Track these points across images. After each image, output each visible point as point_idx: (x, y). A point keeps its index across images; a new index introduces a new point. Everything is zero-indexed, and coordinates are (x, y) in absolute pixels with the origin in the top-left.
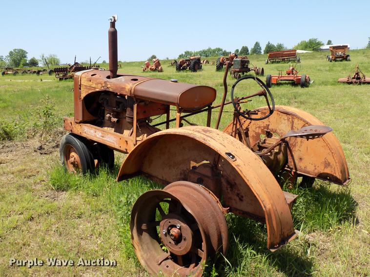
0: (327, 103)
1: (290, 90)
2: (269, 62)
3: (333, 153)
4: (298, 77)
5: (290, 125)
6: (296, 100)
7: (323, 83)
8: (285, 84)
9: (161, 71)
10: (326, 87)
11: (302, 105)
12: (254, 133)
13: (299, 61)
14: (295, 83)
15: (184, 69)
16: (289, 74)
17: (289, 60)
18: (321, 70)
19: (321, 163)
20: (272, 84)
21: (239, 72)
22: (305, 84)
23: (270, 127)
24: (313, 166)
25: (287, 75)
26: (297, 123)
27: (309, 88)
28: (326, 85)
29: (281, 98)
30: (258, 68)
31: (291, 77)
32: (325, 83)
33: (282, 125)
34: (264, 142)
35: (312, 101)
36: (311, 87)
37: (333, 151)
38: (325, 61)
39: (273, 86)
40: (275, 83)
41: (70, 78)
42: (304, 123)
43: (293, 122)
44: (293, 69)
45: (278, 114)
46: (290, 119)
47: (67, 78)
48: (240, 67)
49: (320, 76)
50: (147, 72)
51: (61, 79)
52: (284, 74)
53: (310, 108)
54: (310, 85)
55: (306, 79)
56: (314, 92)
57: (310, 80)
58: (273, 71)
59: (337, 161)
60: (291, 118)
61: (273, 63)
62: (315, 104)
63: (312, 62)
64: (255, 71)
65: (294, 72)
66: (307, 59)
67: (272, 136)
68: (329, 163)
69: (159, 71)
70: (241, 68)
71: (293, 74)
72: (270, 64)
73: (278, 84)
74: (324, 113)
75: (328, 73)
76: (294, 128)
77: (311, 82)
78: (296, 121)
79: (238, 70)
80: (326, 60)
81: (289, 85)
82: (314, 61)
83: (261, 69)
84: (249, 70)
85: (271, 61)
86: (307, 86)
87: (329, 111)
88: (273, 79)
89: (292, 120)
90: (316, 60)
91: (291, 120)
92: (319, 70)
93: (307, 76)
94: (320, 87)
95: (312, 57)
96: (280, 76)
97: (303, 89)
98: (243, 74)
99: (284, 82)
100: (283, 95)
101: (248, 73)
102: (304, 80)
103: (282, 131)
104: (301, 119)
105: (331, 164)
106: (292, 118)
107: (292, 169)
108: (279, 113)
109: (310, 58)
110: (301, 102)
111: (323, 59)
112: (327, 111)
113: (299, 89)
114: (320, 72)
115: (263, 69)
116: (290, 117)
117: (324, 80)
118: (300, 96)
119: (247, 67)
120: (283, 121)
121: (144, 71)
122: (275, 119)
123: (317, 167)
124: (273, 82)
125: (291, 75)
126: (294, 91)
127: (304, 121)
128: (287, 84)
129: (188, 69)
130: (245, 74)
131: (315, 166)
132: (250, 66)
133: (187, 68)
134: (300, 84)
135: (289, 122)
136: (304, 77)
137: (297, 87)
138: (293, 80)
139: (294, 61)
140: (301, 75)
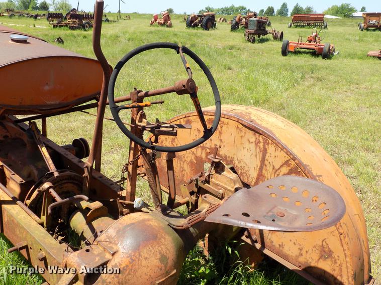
0: (350, 82)
1: (308, 61)
2: (292, 25)
3: (341, 234)
4: (320, 46)
5: (260, 156)
6: (313, 75)
7: (349, 55)
8: (305, 52)
9: (170, 26)
10: (352, 60)
11: (319, 83)
12: (193, 157)
13: (326, 27)
14: (315, 53)
15: (196, 26)
16: (310, 41)
17: (315, 26)
18: (350, 40)
19: (315, 247)
20: (289, 51)
21: (254, 34)
22: (327, 54)
23: (222, 152)
24: (297, 247)
25: (308, 43)
26: (273, 156)
27: (332, 61)
28: (352, 58)
29: (293, 72)
30: (276, 32)
31: (312, 46)
32: (352, 56)
33: (245, 152)
34: (207, 181)
35: (332, 78)
36: (334, 59)
37: (341, 231)
38: (356, 30)
39: (290, 54)
40: (293, 51)
41: (65, 26)
42: (287, 158)
43: (265, 151)
44: (316, 36)
45: (238, 128)
46: (259, 142)
47: (62, 26)
48: (255, 28)
49: (347, 47)
50: (154, 26)
51: (55, 26)
52: (305, 40)
53: (327, 88)
54: (333, 57)
55: (329, 50)
56: (337, 66)
57: (334, 51)
58: (294, 36)
59: (348, 253)
60: (261, 140)
61: (296, 26)
62: (335, 82)
63: (341, 29)
64: (273, 34)
65: (317, 39)
66: (335, 26)
67: (223, 170)
68: (330, 251)
69: (167, 26)
70: (257, 30)
71: (315, 42)
72: (293, 28)
73: (296, 53)
74: (344, 96)
75: (357, 43)
76: (266, 163)
77: (336, 53)
78: (271, 149)
79: (253, 31)
80: (357, 28)
81: (308, 55)
82: (342, 28)
83: (280, 32)
84: (266, 33)
85: (295, 24)
86: (330, 58)
87: (352, 94)
88: (291, 46)
89: (264, 147)
90: (346, 28)
91: (261, 145)
92: (347, 39)
93: (332, 45)
94: (345, 60)
95: (342, 24)
96: (300, 42)
97: (324, 61)
98: (259, 37)
99: (304, 50)
100: (298, 68)
101: (265, 37)
102: (327, 50)
103: (243, 165)
104: (283, 148)
105: (335, 255)
106: (265, 143)
107: (255, 242)
108: (241, 126)
109: (339, 25)
110: (318, 78)
111: (354, 27)
112: (349, 94)
113: (319, 61)
114: (348, 41)
115: (282, 33)
116: (261, 138)
117: (352, 52)
118: (319, 70)
119: (264, 30)
120: (247, 145)
121: (151, 24)
122: (233, 136)
123: (304, 252)
124: (291, 49)
125: (313, 43)
126: (314, 62)
127: (288, 153)
128: (307, 53)
129: (200, 26)
130: (261, 36)
131: (301, 249)
132: (268, 29)
133: (198, 25)
134: (321, 54)
135: (258, 150)
136: (328, 47)
137: (318, 58)
138: (314, 49)
139: (320, 27)
140: (324, 44)
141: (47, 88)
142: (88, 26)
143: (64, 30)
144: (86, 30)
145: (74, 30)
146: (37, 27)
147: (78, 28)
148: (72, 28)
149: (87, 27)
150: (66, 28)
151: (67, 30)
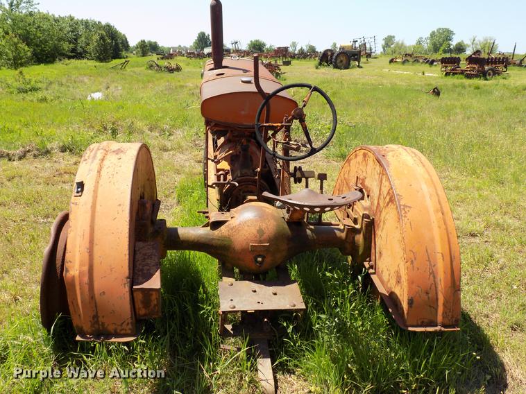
3: (404, 258)
19: (394, 272)
51: (447, 74)
59: (407, 277)
68: (400, 276)
105: (402, 280)
107: (371, 267)
131: (389, 275)
141: (243, 113)
142: (492, 74)
143: (457, 78)
144: (486, 79)
145: (470, 79)
146: (426, 74)
147: (476, 76)
148: (469, 76)
149: (489, 75)
150: (461, 76)
151: (461, 79)
